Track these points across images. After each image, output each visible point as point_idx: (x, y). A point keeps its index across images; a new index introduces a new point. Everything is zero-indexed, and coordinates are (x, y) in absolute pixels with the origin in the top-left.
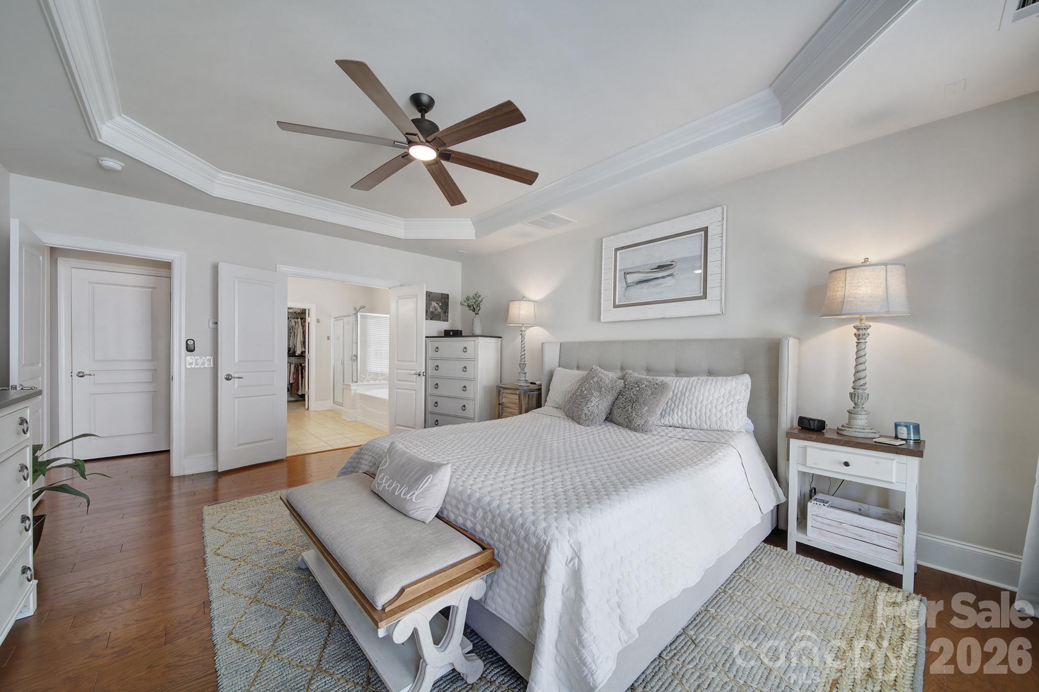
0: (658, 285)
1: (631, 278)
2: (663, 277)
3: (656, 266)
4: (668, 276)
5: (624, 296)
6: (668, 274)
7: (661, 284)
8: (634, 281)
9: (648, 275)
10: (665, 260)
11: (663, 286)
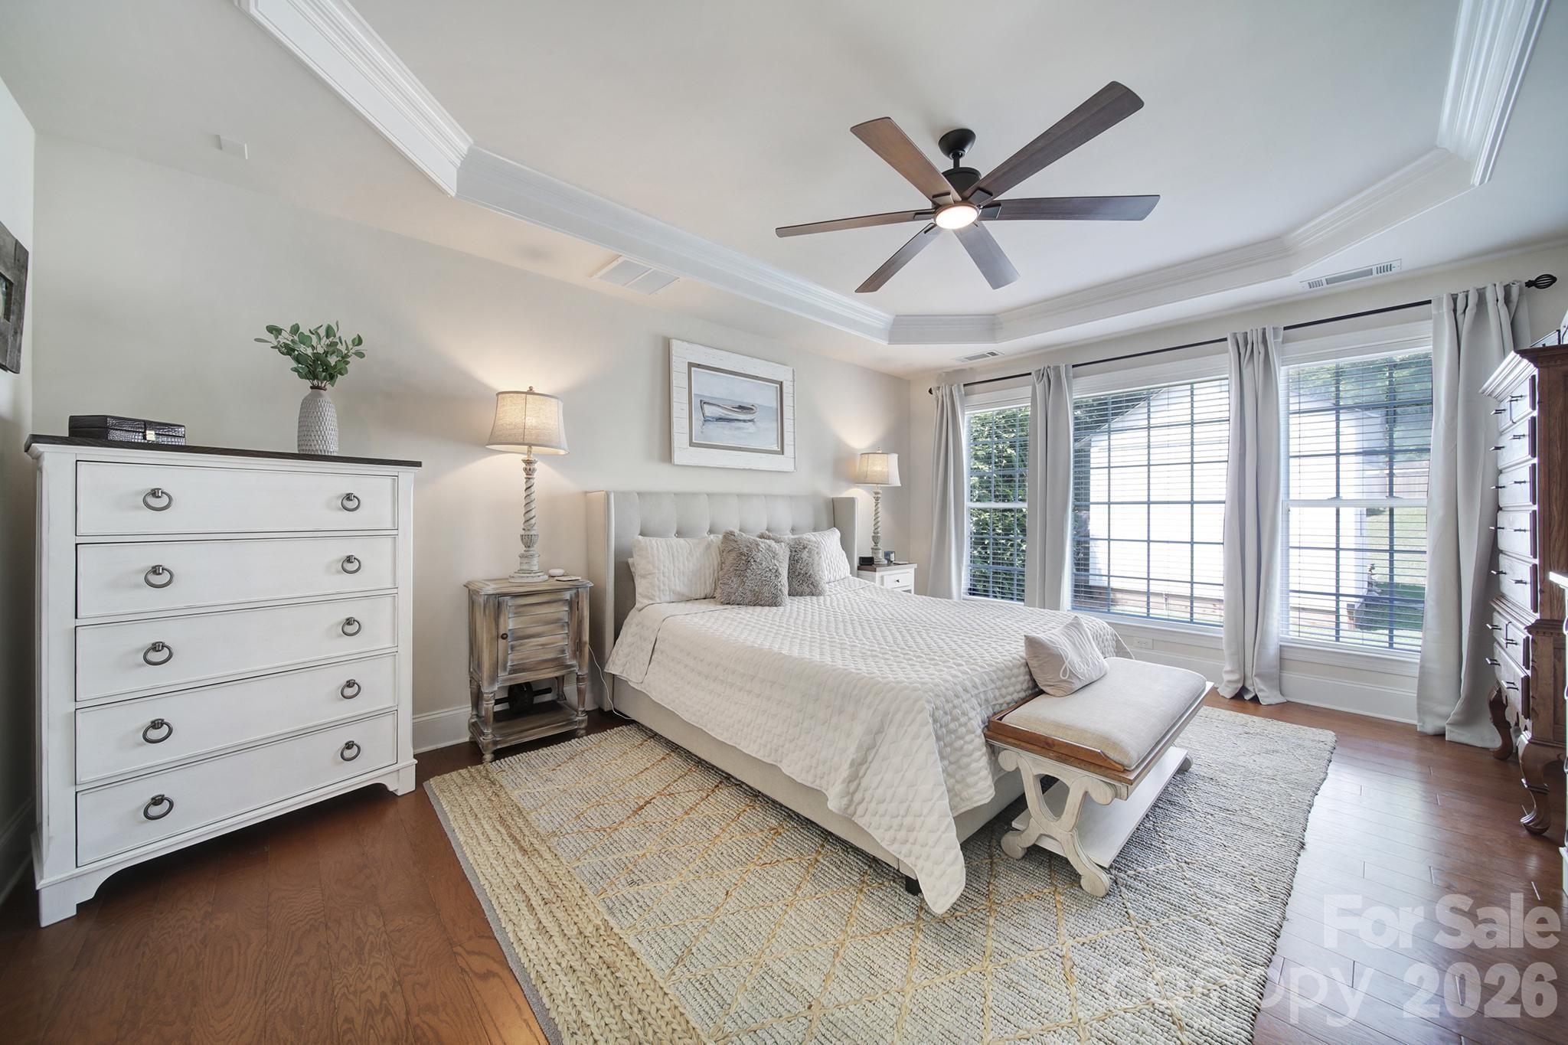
0: (739, 428)
1: (710, 411)
2: (744, 421)
3: (737, 405)
4: (749, 421)
5: (702, 432)
6: (749, 419)
7: (743, 428)
8: (713, 415)
9: (730, 413)
10: (746, 401)
11: (745, 431)
